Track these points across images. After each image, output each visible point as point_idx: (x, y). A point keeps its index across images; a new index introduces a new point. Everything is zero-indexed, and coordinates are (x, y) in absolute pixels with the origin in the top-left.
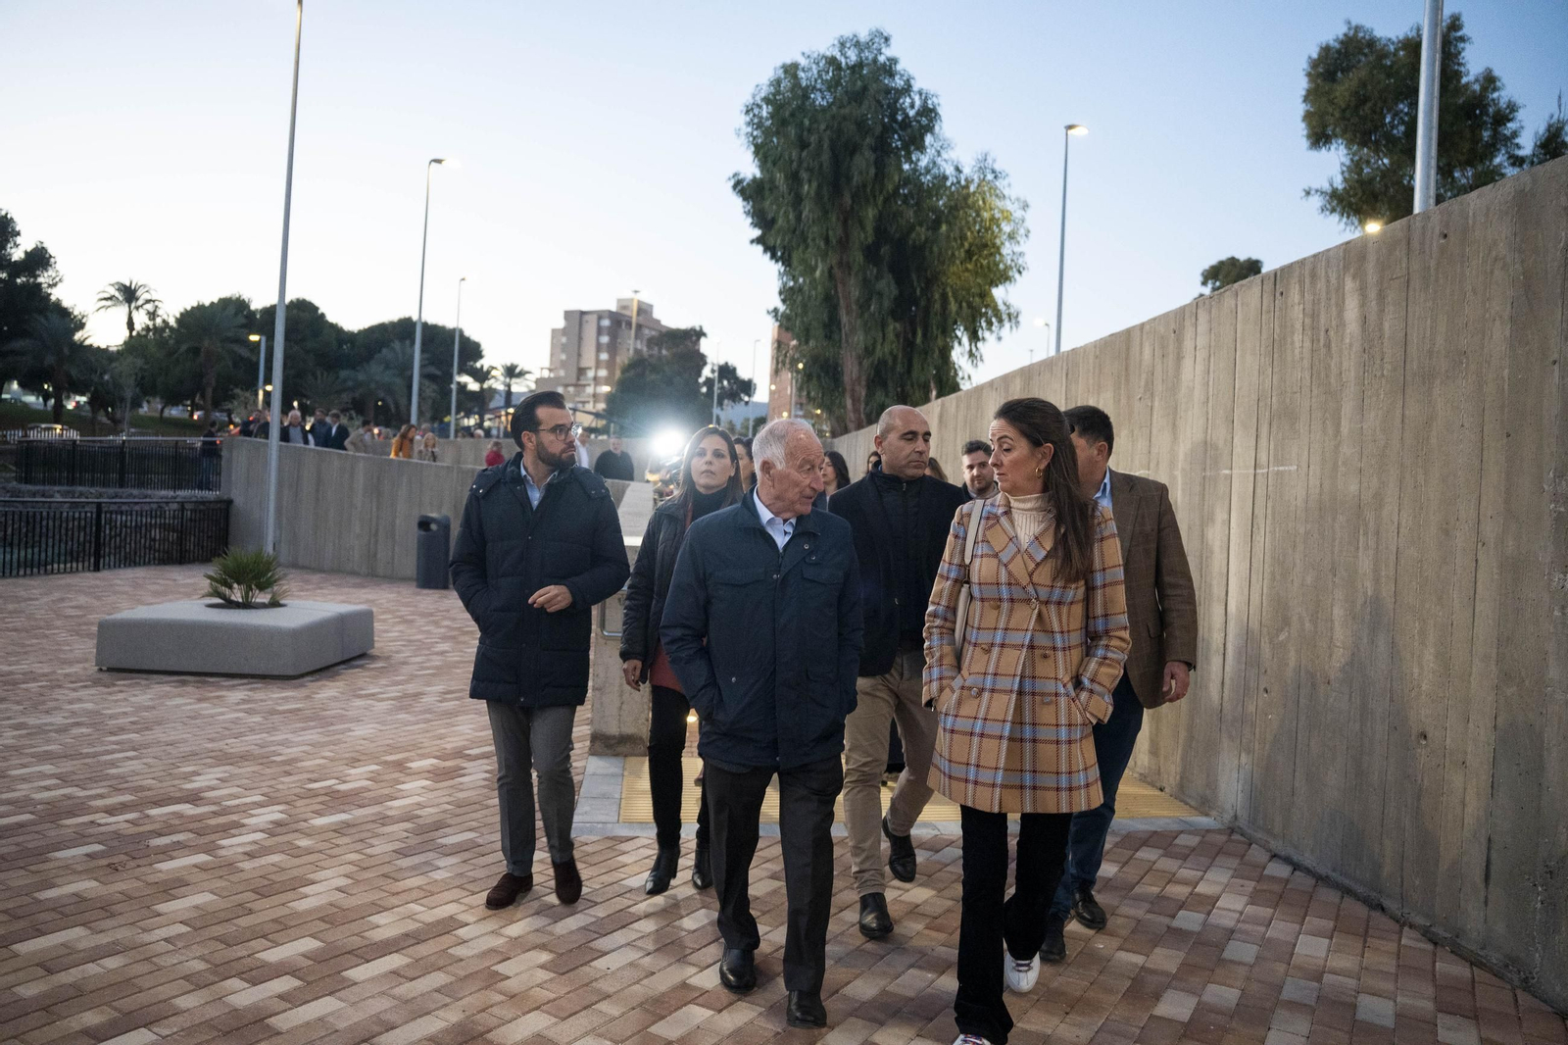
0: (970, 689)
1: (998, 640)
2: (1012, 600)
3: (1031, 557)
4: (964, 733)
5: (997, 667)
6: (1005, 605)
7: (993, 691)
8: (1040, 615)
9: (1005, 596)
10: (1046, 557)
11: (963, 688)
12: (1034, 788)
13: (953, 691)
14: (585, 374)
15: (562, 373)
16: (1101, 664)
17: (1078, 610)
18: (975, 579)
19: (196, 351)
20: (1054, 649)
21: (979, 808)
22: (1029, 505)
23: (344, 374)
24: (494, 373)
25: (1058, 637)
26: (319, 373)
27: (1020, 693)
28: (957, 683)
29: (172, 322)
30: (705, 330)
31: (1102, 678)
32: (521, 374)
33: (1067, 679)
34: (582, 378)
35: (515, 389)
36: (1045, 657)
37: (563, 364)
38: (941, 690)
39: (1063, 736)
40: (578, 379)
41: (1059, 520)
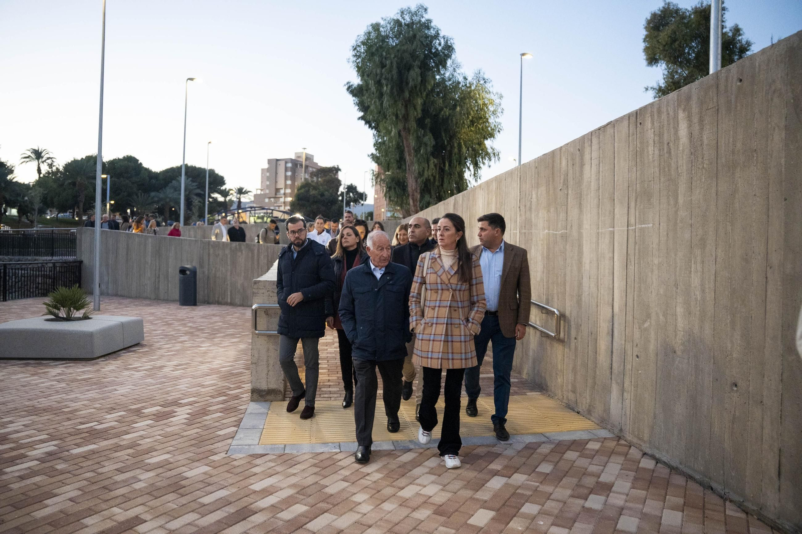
0: (428, 323)
1: (437, 305)
2: (442, 290)
3: (449, 273)
4: (427, 340)
5: (438, 314)
6: (440, 292)
7: (436, 324)
8: (453, 295)
9: (440, 288)
10: (455, 273)
11: (425, 323)
12: (453, 359)
13: (421, 325)
14: (279, 192)
15: (267, 191)
16: (476, 313)
17: (467, 293)
18: (428, 282)
19: (74, 184)
20: (458, 307)
21: (433, 367)
22: (448, 254)
23: (153, 194)
24: (231, 192)
25: (459, 303)
26: (139, 194)
27: (447, 324)
28: (423, 321)
29: (61, 168)
30: (340, 167)
31: (476, 318)
32: (246, 192)
33: (463, 319)
34: (278, 194)
35: (243, 200)
36: (455, 310)
37: (268, 187)
38: (417, 325)
39: (463, 339)
40: (276, 194)
41: (460, 259)
